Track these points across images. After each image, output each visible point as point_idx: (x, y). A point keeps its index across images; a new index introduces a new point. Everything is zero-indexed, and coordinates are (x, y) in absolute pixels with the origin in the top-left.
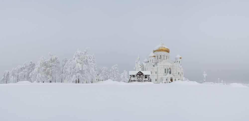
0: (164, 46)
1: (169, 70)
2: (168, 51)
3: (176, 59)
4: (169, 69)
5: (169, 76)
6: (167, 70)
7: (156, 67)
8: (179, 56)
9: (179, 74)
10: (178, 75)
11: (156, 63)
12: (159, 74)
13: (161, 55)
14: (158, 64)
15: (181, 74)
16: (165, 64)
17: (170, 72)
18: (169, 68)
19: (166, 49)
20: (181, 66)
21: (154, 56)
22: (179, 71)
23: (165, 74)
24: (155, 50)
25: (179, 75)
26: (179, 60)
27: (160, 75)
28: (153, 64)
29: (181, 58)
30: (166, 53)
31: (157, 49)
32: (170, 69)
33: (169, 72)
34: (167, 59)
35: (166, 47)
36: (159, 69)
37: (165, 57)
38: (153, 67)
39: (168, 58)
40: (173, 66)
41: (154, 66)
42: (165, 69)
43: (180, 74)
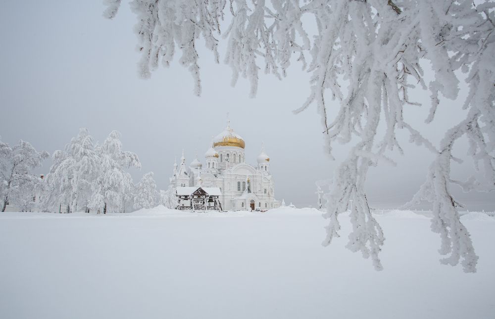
0: (234, 135)
1: (247, 185)
2: (241, 145)
3: (259, 161)
4: (246, 183)
5: (246, 197)
6: (241, 184)
7: (220, 178)
8: (264, 156)
9: (265, 192)
10: (263, 194)
11: (219, 170)
12: (226, 194)
13: (229, 153)
14: (226, 172)
15: (270, 193)
16: (236, 172)
17: (249, 189)
18: (247, 180)
19: (239, 142)
20: (270, 176)
21: (217, 156)
22: (267, 187)
23: (239, 193)
24: (217, 142)
25: (265, 195)
26: (265, 164)
27: (228, 194)
28: (215, 172)
29: (268, 160)
30: (238, 149)
31: (221, 141)
32: (248, 182)
33: (247, 188)
34: (240, 162)
35: (239, 137)
36: (226, 183)
37: (237, 158)
38: (215, 179)
39: (242, 159)
40: (253, 176)
41: (216, 176)
42: (239, 183)
43: (267, 192)
